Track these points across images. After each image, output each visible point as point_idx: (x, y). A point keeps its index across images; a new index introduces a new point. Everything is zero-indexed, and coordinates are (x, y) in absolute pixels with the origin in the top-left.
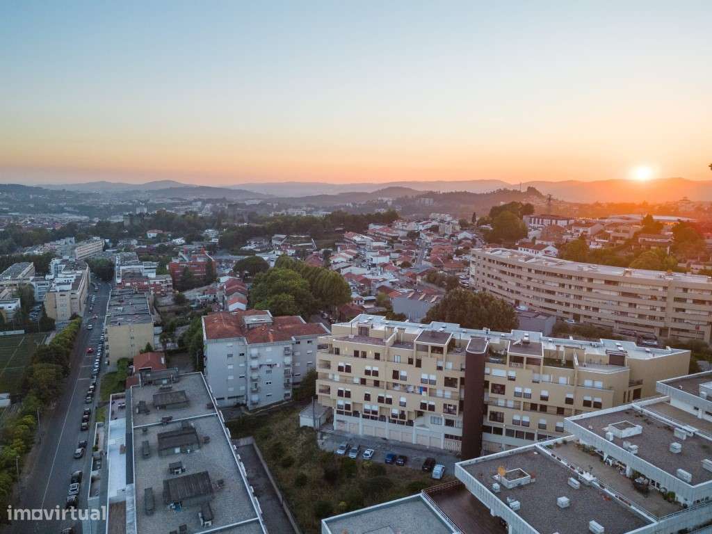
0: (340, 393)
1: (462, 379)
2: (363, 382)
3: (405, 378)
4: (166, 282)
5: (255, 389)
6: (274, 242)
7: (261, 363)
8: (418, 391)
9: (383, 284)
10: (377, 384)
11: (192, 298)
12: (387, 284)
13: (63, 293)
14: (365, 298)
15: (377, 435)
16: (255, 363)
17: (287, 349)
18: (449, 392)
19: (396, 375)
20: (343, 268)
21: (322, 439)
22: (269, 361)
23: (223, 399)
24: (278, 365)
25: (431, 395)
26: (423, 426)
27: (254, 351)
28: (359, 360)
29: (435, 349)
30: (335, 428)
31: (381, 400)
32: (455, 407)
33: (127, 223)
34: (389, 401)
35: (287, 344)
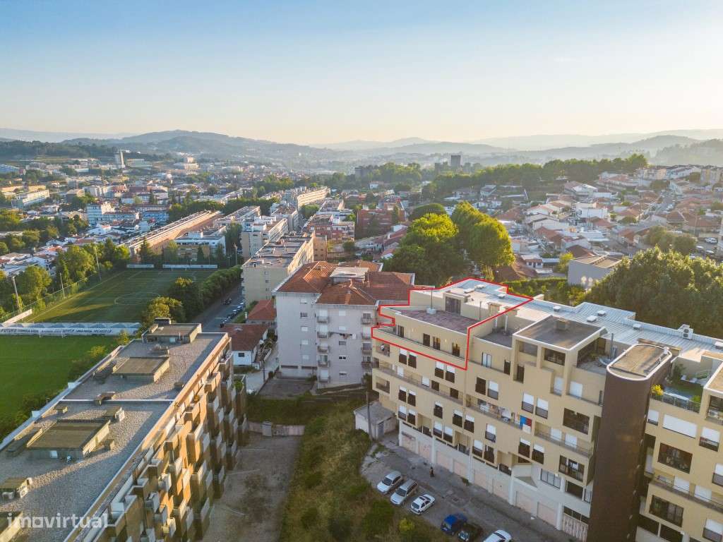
0: (402, 395)
1: (597, 418)
2: (435, 386)
3: (494, 395)
4: (348, 228)
5: (324, 363)
6: (482, 193)
7: (331, 331)
8: (518, 421)
9: (576, 243)
10: (454, 394)
11: (361, 247)
12: (583, 243)
13: (256, 233)
14: (544, 260)
15: (457, 472)
16: (324, 329)
17: (367, 316)
18: (573, 437)
19: (481, 386)
20: (535, 221)
21: (373, 456)
22: (343, 329)
23: (296, 367)
24: (354, 337)
25: (538, 433)
26: (528, 480)
27: (323, 313)
28: (429, 351)
29: (550, 355)
30: (400, 444)
31: (457, 420)
32: (581, 467)
33: (358, 175)
34: (470, 426)
35: (368, 309)
